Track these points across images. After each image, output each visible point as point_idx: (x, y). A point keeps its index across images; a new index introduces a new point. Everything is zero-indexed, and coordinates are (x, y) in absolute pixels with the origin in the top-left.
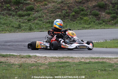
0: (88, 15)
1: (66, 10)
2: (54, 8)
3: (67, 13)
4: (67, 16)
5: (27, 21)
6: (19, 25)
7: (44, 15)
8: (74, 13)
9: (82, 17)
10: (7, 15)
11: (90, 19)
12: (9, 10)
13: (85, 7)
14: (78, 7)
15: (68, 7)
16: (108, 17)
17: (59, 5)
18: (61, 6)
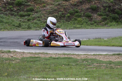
0: (82, 16)
1: (62, 12)
2: (52, 10)
3: (63, 14)
4: (63, 17)
5: (27, 20)
6: (20, 24)
7: (42, 15)
8: (69, 15)
9: (76, 18)
10: (10, 15)
11: (83, 20)
12: (12, 10)
13: (79, 9)
14: (73, 9)
15: (64, 9)
16: (100, 18)
17: (56, 7)
18: (58, 8)
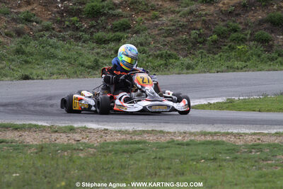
0: (247, 41)
1: (199, 30)
2: (173, 25)
3: (200, 35)
4: (200, 43)
5: (113, 52)
6: (96, 61)
7: (150, 39)
8: (215, 37)
9: (232, 44)
10: (73, 40)
11: (251, 48)
12: (77, 29)
13: (240, 23)
14: (225, 23)
15: (204, 22)
17: (185, 20)
18: (188, 21)
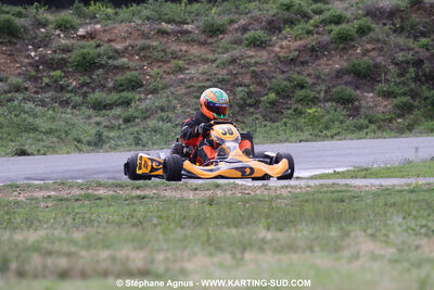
0: (320, 101)
1: (248, 86)
2: (208, 80)
3: (250, 94)
4: (251, 106)
5: (121, 121)
6: (99, 135)
7: (175, 102)
8: (272, 96)
9: (300, 107)
10: (57, 105)
11: (328, 112)
12: (62, 88)
13: (309, 75)
14: (285, 76)
15: (255, 75)
16: (386, 106)
17: (225, 71)
18: (231, 73)
